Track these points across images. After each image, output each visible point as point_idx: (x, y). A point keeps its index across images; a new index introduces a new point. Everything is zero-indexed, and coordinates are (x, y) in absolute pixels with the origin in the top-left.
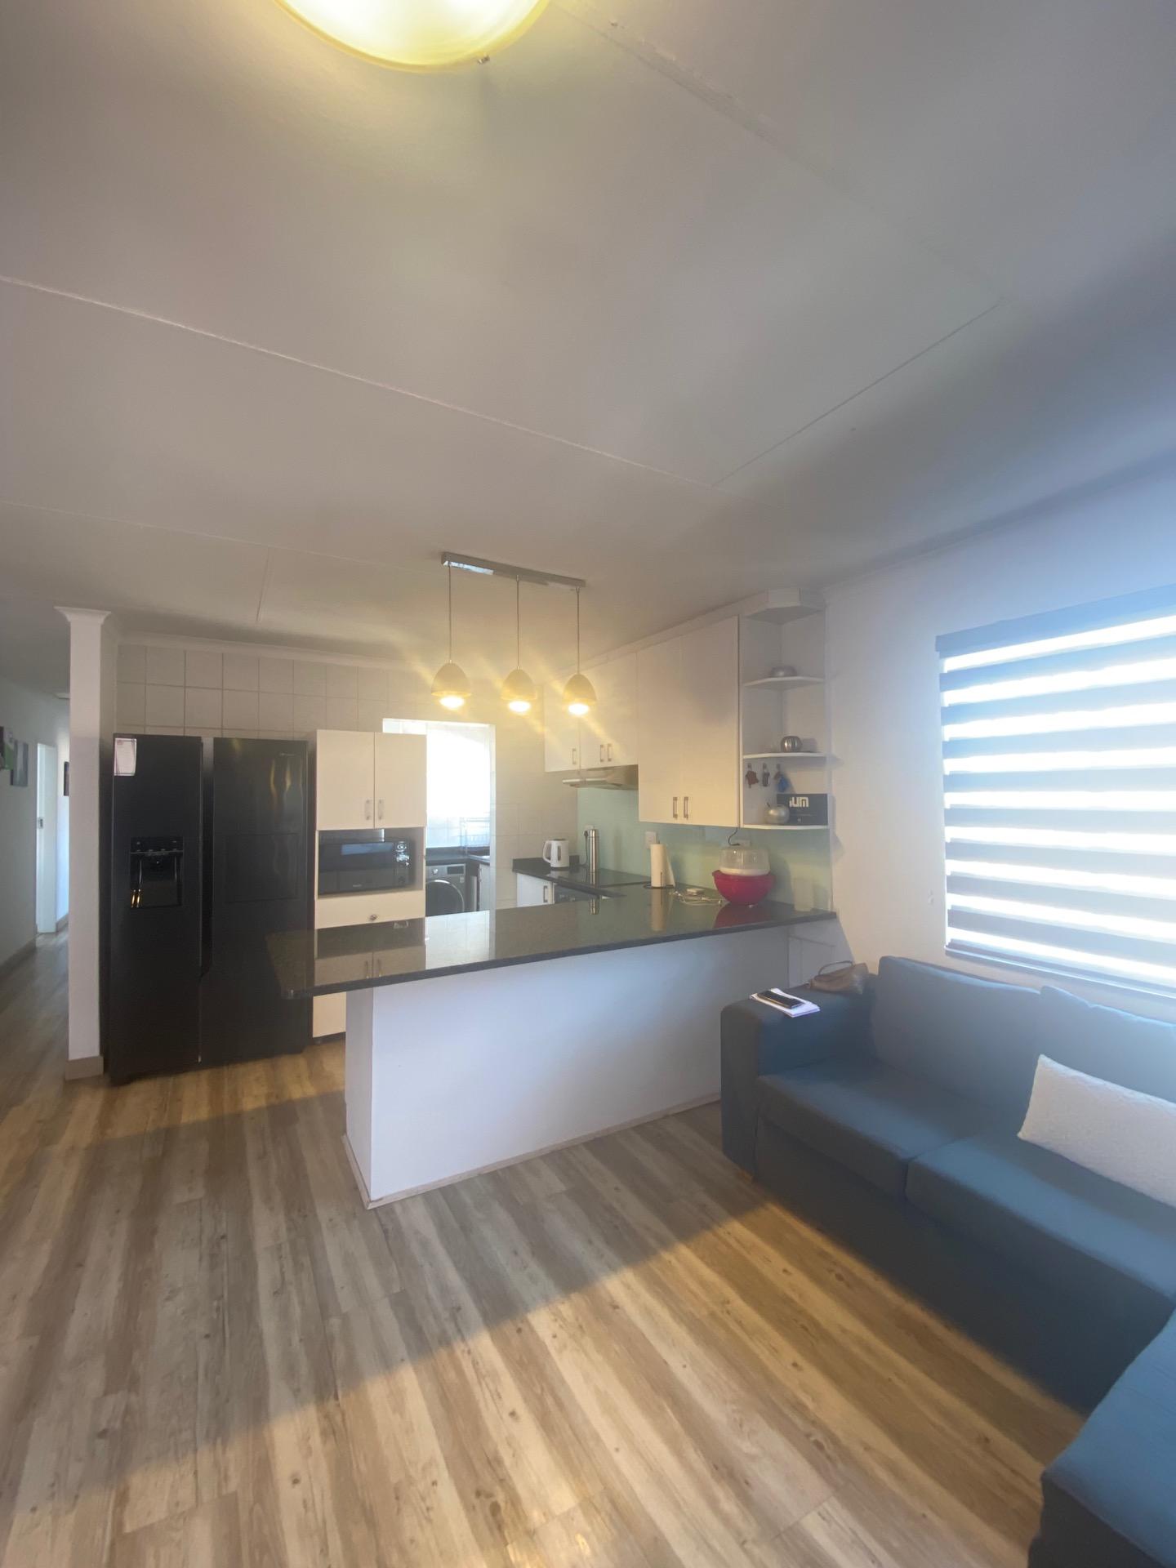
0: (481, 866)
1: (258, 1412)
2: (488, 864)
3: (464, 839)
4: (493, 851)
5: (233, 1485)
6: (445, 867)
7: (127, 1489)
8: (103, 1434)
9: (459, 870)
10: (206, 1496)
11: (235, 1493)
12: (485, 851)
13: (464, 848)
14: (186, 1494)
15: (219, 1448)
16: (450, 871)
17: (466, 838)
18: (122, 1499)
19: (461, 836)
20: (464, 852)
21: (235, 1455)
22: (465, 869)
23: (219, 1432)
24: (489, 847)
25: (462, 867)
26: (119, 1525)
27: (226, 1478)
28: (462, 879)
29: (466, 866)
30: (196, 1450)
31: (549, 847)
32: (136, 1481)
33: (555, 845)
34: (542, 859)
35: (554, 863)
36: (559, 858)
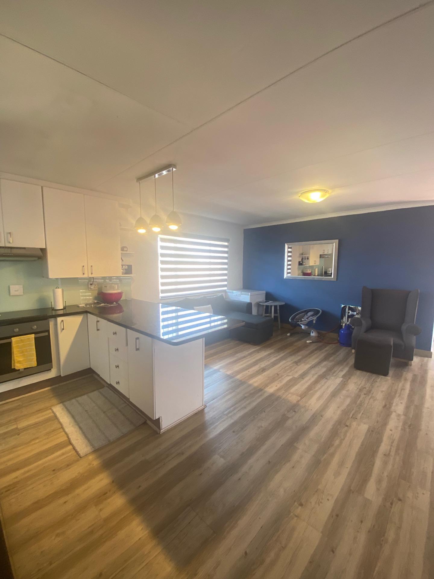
1: (271, 395)
5: (284, 391)
7: (297, 402)
8: (295, 411)
10: (288, 393)
11: (284, 390)
14: (290, 395)
15: (281, 396)
18: (298, 401)
21: (280, 393)
23: (279, 398)
26: (301, 399)
27: (283, 393)
30: (284, 398)
32: (295, 402)
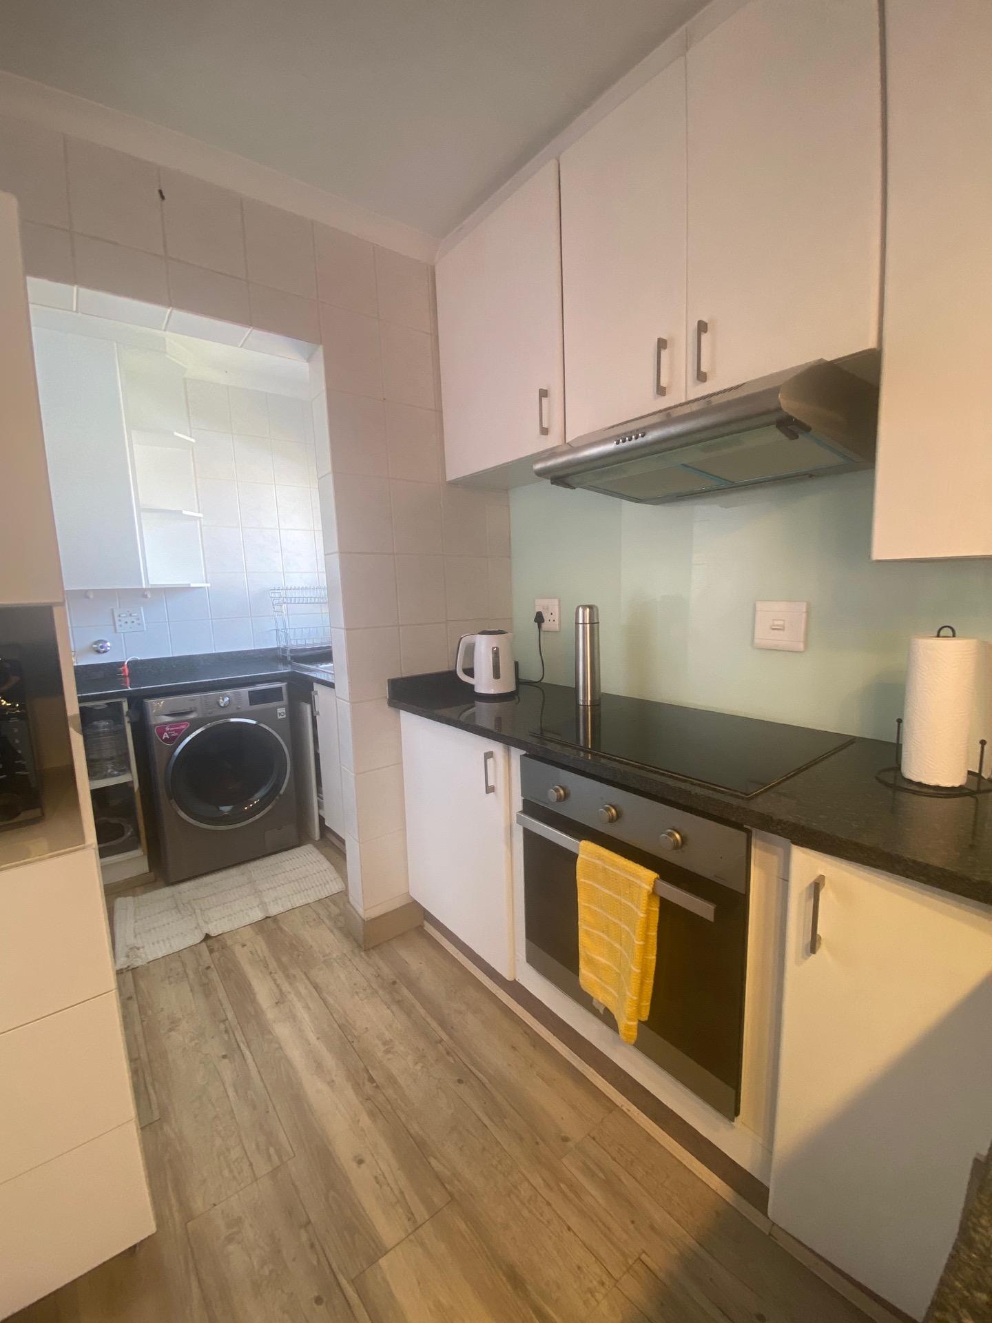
0: (316, 687)
2: (331, 685)
3: (282, 634)
4: (340, 654)
6: (245, 691)
9: (274, 695)
12: (325, 655)
13: (284, 650)
16: (256, 698)
17: (286, 634)
19: (277, 630)
20: (286, 658)
22: (284, 691)
24: (330, 647)
25: (280, 689)
28: (282, 712)
29: (288, 687)
31: (471, 650)
33: (483, 646)
34: (453, 673)
35: (484, 683)
36: (497, 675)
